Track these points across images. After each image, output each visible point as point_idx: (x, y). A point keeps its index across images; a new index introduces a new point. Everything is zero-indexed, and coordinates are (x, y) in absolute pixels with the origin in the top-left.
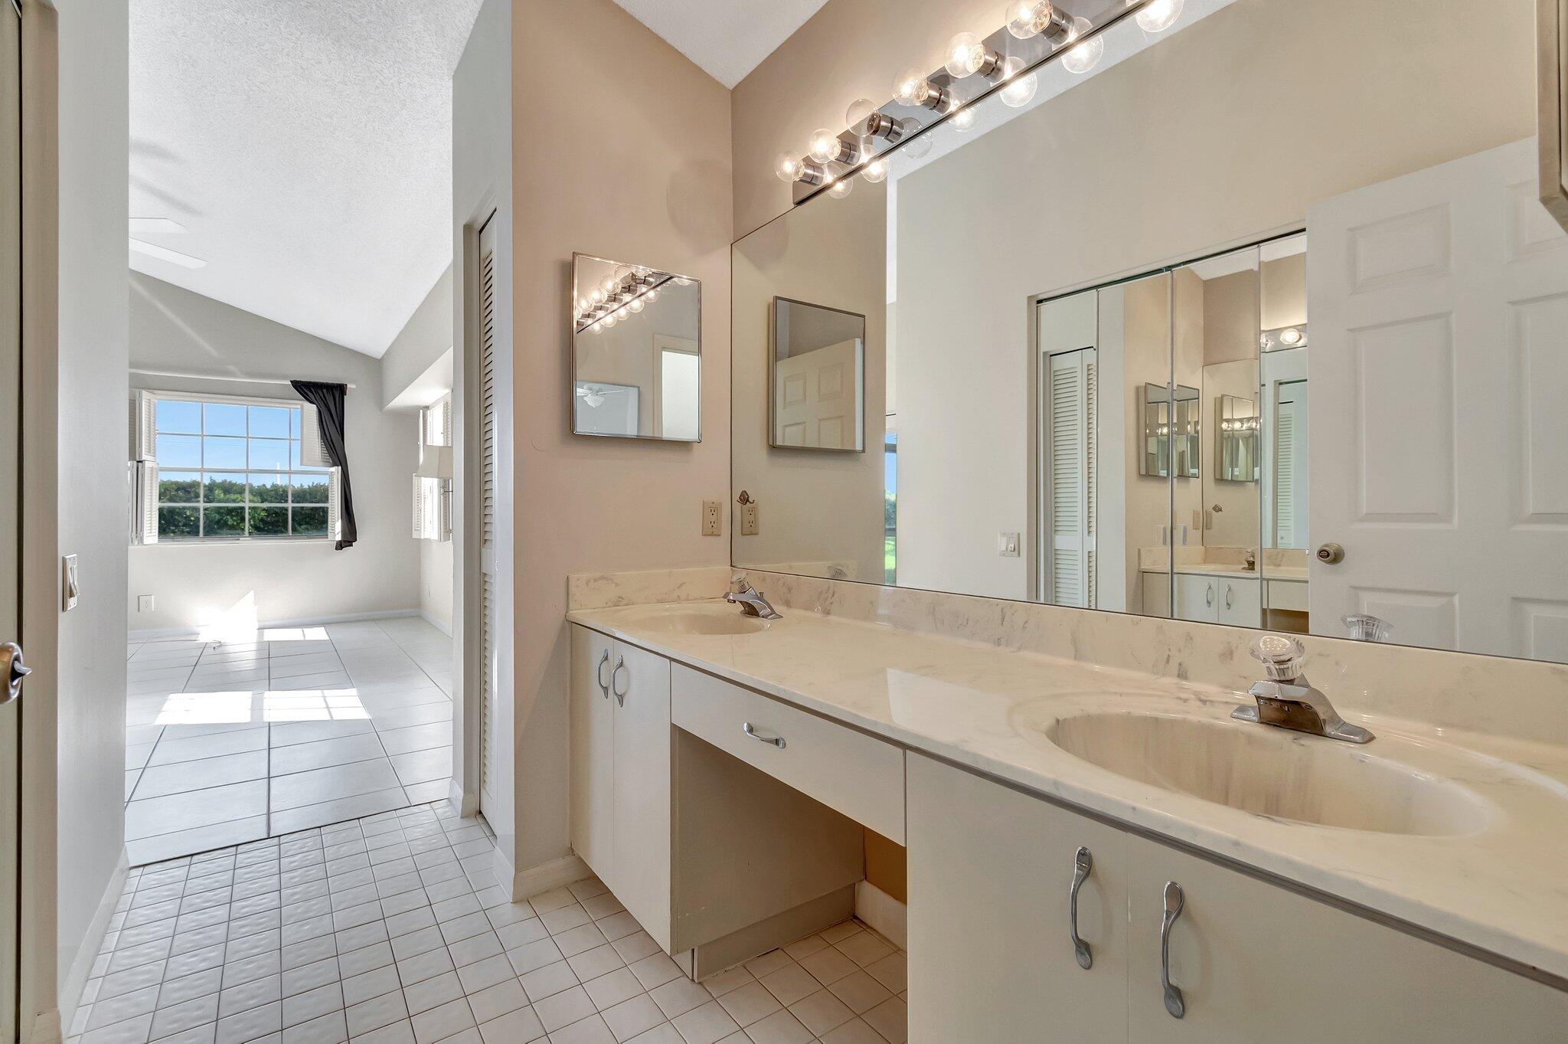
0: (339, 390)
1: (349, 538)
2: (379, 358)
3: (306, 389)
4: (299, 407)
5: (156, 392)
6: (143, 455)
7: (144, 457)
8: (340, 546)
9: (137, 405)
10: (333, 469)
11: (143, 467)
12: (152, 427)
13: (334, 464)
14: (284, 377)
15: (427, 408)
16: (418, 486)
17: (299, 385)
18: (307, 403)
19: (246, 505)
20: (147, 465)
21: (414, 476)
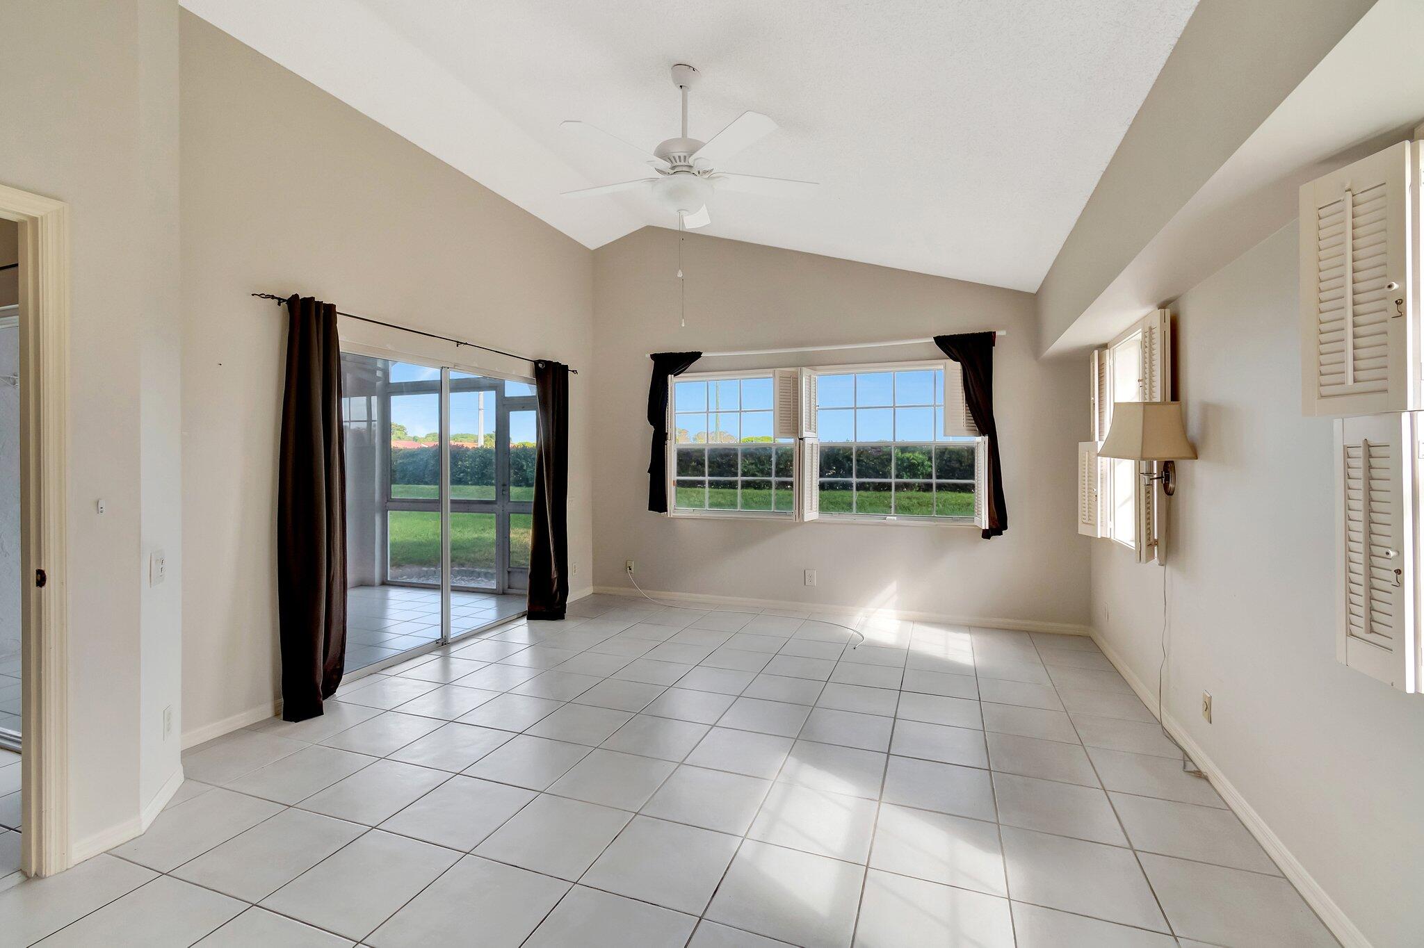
0: (986, 340)
1: (998, 524)
2: (1034, 291)
3: (951, 345)
4: (942, 367)
5: (817, 367)
6: (804, 432)
7: (805, 434)
8: (987, 534)
9: (799, 381)
10: (979, 439)
11: (804, 445)
12: (813, 402)
13: (982, 433)
14: (926, 336)
15: (1104, 347)
16: (1089, 460)
17: (942, 341)
18: (951, 361)
19: (893, 481)
20: (808, 442)
21: (1082, 446)
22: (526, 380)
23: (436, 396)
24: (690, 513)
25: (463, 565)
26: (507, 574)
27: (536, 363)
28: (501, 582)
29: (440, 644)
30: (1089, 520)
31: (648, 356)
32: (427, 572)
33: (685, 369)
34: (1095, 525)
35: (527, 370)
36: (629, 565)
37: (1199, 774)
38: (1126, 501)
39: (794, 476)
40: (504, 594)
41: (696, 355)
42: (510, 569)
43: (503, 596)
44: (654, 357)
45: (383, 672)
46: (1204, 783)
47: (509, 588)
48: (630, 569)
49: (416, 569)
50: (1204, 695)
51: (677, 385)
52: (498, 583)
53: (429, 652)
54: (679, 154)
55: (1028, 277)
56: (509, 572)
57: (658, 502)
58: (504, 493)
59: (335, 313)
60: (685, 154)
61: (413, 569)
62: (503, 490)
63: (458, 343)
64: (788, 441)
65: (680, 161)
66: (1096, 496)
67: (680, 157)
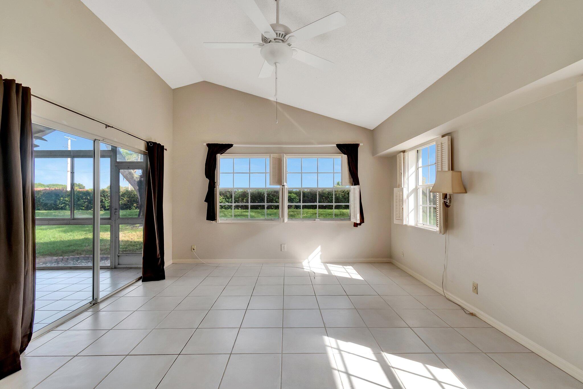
0: (357, 146)
2: (372, 128)
3: (342, 148)
4: (340, 157)
5: (287, 154)
6: (284, 182)
7: (285, 184)
8: (356, 225)
9: (282, 160)
11: (284, 188)
12: (286, 170)
14: (333, 144)
15: (404, 152)
16: (399, 195)
17: (339, 146)
18: (343, 155)
19: (318, 204)
20: (286, 187)
21: (395, 190)
22: (141, 152)
23: (92, 159)
24: (225, 221)
25: (81, 254)
26: (117, 257)
27: (148, 143)
28: (113, 262)
29: (92, 304)
30: (399, 218)
31: (205, 144)
32: (57, 259)
33: (224, 152)
34: (402, 220)
35: (142, 147)
36: (193, 247)
37: (472, 314)
38: (412, 210)
39: (280, 202)
40: (115, 268)
41: (230, 146)
42: (119, 255)
43: (115, 269)
44: (208, 145)
45: (58, 328)
46: (475, 317)
47: (119, 264)
48: (194, 250)
49: (48, 258)
50: (473, 284)
51: (222, 159)
52: (111, 262)
53: (86, 310)
54: (280, 32)
55: (371, 123)
56: (118, 256)
57: (211, 216)
58: (116, 213)
59: (30, 95)
60: (283, 33)
61: (47, 259)
62: (115, 212)
63: (107, 126)
64: (277, 187)
65: (279, 37)
66: (403, 209)
67: (280, 34)
